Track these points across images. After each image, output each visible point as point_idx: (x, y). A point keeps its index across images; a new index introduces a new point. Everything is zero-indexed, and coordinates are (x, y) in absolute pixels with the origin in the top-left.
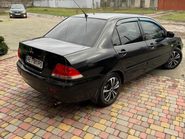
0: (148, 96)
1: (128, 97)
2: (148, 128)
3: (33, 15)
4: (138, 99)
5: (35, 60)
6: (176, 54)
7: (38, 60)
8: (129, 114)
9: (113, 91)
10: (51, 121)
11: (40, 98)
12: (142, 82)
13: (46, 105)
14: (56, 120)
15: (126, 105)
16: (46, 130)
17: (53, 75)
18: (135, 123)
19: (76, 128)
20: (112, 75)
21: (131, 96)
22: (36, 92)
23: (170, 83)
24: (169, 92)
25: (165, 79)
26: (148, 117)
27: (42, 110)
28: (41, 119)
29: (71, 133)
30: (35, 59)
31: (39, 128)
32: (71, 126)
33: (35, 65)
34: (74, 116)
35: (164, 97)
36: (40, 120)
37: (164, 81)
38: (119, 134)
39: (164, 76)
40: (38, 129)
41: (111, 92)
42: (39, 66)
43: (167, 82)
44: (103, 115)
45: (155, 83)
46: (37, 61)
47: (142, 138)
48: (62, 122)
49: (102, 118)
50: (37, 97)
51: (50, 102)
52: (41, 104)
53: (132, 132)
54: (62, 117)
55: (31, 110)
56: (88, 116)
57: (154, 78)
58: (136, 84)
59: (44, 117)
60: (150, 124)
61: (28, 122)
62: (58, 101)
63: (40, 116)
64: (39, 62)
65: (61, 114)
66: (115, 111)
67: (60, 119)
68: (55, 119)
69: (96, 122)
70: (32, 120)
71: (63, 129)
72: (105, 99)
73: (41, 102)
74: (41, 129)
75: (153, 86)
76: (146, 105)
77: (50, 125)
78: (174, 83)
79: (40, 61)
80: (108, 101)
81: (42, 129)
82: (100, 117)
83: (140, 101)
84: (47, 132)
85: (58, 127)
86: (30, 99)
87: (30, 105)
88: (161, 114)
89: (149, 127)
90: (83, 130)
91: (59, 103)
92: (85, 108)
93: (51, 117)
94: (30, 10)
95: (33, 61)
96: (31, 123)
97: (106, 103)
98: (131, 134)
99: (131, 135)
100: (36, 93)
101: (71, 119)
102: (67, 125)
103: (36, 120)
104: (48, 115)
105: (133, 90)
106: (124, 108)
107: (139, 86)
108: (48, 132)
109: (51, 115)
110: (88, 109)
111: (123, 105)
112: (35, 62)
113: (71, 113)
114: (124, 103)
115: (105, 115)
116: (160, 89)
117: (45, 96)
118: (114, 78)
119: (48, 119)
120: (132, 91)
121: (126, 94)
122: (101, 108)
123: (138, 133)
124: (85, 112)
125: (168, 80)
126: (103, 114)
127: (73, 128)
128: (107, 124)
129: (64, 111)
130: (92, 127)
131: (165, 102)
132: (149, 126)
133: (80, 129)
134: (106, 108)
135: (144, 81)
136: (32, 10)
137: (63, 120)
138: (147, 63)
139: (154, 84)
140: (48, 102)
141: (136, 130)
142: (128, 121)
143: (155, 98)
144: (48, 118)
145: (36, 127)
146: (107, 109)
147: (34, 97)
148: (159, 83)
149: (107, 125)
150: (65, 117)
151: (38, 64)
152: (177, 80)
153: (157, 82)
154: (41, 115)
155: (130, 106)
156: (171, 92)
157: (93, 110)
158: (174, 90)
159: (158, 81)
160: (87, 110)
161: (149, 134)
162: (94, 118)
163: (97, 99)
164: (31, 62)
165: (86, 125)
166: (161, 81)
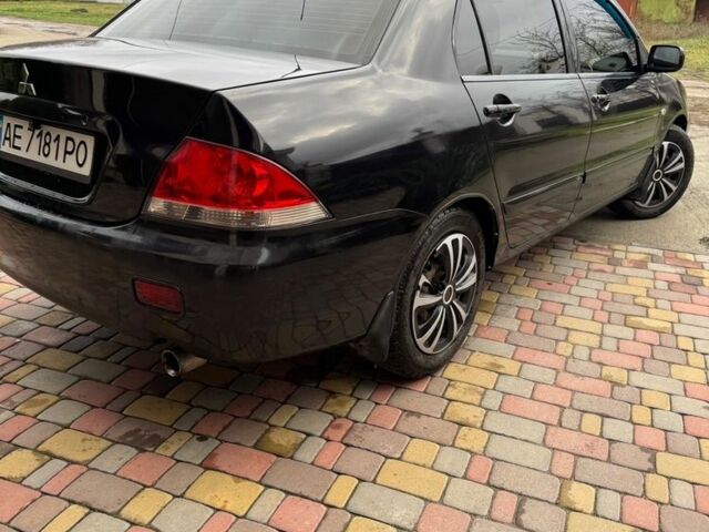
0: (596, 327)
1: (510, 332)
2: (648, 472)
3: (24, 26)
4: (557, 341)
5: (48, 134)
6: (671, 151)
7: (64, 134)
8: (537, 408)
9: (452, 303)
10: (148, 465)
11: (77, 352)
12: (549, 268)
13: (109, 383)
14: (172, 457)
15: (510, 366)
16: (124, 513)
17: (157, 206)
18: (584, 454)
19: (288, 493)
20: (452, 218)
21: (520, 326)
22: (55, 324)
23: (669, 271)
24: (678, 306)
25: (642, 257)
26: (631, 421)
27: (93, 407)
28: (90, 457)
29: (267, 524)
30: (46, 129)
31: (80, 504)
32: (260, 483)
33: (50, 161)
34: (267, 431)
35: (665, 328)
36: (86, 464)
37: (641, 265)
38: (519, 511)
39: (631, 244)
40: (78, 511)
41: (445, 306)
42: (70, 165)
43: (652, 266)
44: (413, 419)
45: (602, 271)
46: (58, 138)
47: (643, 525)
48: (207, 465)
49: (413, 433)
50: (58, 347)
51: (129, 368)
52: (82, 378)
53: (581, 495)
54: (203, 438)
55: (32, 411)
56: (338, 427)
57: (593, 251)
58: (524, 276)
59: (105, 443)
60: (652, 453)
61: (16, 474)
62: (183, 351)
63: (84, 440)
64: (70, 143)
65: (197, 423)
66: (468, 398)
67: (196, 452)
68: (169, 453)
69: (387, 457)
70: (37, 464)
71: (219, 506)
72: (421, 342)
73: (81, 370)
74: (92, 510)
75: (603, 285)
76: (601, 364)
77: (145, 486)
78: (684, 270)
79: (78, 137)
80: (429, 350)
81: (99, 511)
82: (402, 427)
83: (570, 350)
84: (128, 525)
85: (187, 495)
86: (22, 357)
87: (26, 388)
88: (682, 404)
89: (650, 465)
90: (329, 500)
91: (191, 363)
92: (317, 387)
93: (144, 442)
94: (13, 11)
95: (36, 142)
96: (33, 481)
97: (421, 358)
98: (579, 507)
99: (580, 512)
100: (57, 327)
101: (255, 447)
102: (238, 478)
103: (65, 464)
104: (127, 435)
105: (520, 302)
106: (507, 384)
107: (542, 284)
108: (133, 524)
109: (143, 433)
110: (332, 394)
111: (495, 369)
112: (47, 144)
113: (248, 418)
114: (501, 361)
115: (424, 418)
116: (635, 296)
117: (101, 342)
118: (460, 237)
119: (127, 452)
120: (520, 307)
121: (496, 318)
122: (397, 388)
123: (610, 502)
124: (320, 410)
125: (653, 258)
126: (411, 413)
127: (274, 497)
128: (444, 464)
129: (210, 411)
130: (374, 482)
131: (677, 348)
132: (650, 460)
133: (313, 496)
134: (422, 386)
135: (555, 265)
136: (21, 10)
137: (211, 456)
138: (584, 177)
139: (604, 277)
140: (121, 369)
141: (598, 487)
142: (544, 440)
143: (628, 333)
144: (126, 448)
145: (66, 503)
146: (425, 392)
147: (47, 347)
148: (619, 270)
149: (446, 468)
150: (221, 441)
151: (66, 152)
152: (690, 257)
153: (612, 267)
154: (89, 436)
155: (532, 372)
156: (688, 307)
157: (359, 399)
158: (695, 298)
159: (614, 262)
160: (331, 401)
161: (666, 501)
162: (372, 438)
163: (385, 341)
164: (24, 147)
165: (339, 474)
166: (625, 263)
